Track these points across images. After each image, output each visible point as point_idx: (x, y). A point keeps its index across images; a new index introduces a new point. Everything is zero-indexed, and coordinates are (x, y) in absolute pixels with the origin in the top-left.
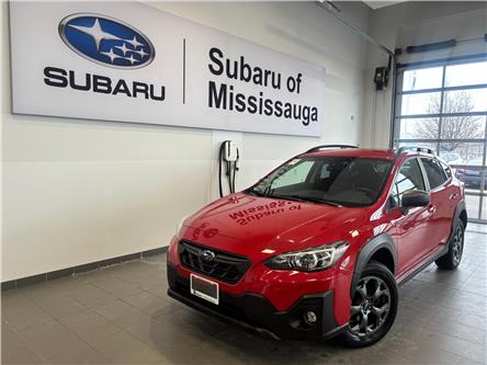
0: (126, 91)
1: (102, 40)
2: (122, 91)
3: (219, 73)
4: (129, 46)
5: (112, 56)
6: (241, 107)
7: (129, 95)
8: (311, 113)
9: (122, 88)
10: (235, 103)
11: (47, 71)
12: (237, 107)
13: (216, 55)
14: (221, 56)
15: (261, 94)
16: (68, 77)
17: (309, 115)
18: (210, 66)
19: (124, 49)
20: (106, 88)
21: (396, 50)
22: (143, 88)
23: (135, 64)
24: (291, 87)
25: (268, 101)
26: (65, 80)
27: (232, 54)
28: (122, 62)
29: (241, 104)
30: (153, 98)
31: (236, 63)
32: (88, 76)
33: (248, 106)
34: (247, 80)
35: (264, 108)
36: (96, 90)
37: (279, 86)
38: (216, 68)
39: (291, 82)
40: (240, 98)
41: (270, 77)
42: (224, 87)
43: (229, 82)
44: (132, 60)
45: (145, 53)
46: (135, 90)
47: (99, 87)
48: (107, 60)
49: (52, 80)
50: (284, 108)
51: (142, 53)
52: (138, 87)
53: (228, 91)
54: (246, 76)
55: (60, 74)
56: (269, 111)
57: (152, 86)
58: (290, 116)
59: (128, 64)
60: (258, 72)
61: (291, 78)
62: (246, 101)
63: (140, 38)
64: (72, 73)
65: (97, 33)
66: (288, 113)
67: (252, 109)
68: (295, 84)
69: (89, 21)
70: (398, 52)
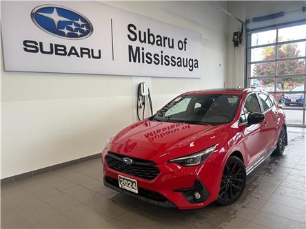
0: (76, 54)
1: (59, 22)
2: (73, 54)
3: (135, 40)
4: (76, 25)
5: (66, 31)
6: (149, 61)
7: (78, 56)
8: (194, 63)
9: (73, 52)
10: (146, 59)
11: (25, 43)
12: (147, 61)
13: (132, 28)
14: (135, 29)
15: (162, 52)
16: (38, 46)
17: (193, 65)
18: (129, 36)
19: (73, 27)
20: (63, 52)
21: (246, 21)
22: (87, 51)
23: (81, 36)
24: (181, 47)
25: (166, 56)
26: (37, 48)
27: (142, 28)
28: (72, 35)
29: (149, 59)
30: (94, 57)
31: (145, 33)
32: (51, 45)
33: (154, 60)
34: (153, 44)
35: (164, 61)
36: (57, 54)
37: (173, 47)
38: (133, 36)
39: (180, 44)
40: (149, 55)
41: (167, 41)
42: (138, 49)
43: (141, 45)
44: (79, 33)
45: (87, 29)
46: (82, 53)
47: (59, 52)
48: (62, 34)
49: (28, 48)
50: (176, 61)
51: (85, 29)
52: (84, 51)
53: (141, 51)
54: (152, 41)
55: (34, 45)
56: (167, 63)
57: (92, 50)
58: (181, 65)
59: (76, 36)
60: (159, 38)
61: (180, 41)
62: (152, 57)
63: (83, 20)
64: (41, 44)
65: (56, 17)
66: (179, 64)
67: (157, 62)
68: (183, 45)
69: (50, 10)
70: (247, 21)
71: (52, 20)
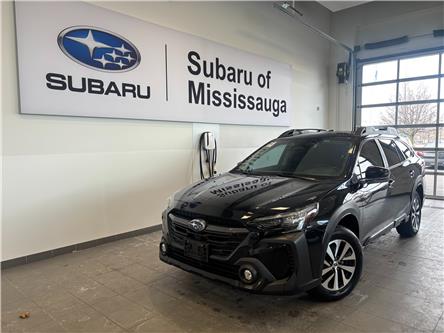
0: (117, 91)
1: (95, 49)
2: (112, 92)
3: (197, 73)
4: (118, 52)
5: (104, 61)
6: (217, 102)
7: (119, 95)
8: (281, 105)
9: (113, 88)
10: (212, 99)
11: (48, 76)
12: (214, 102)
13: (194, 57)
14: (199, 58)
15: (235, 90)
16: (66, 81)
17: (279, 108)
18: (189, 68)
19: (114, 55)
20: (99, 90)
21: (355, 48)
22: (131, 88)
23: (124, 68)
24: (262, 83)
25: (241, 96)
26: (64, 84)
27: (207, 57)
28: (112, 67)
29: (217, 99)
30: (140, 96)
31: (212, 64)
32: (84, 80)
33: (223, 101)
34: (222, 78)
35: (238, 102)
36: (90, 91)
37: (250, 83)
38: (195, 68)
39: (261, 79)
40: (217, 95)
41: (242, 75)
42: (201, 85)
43: (206, 81)
44: (121, 64)
45: (132, 58)
46: (124, 91)
47: (93, 89)
48: (99, 65)
49: (53, 84)
50: (255, 102)
51: (129, 58)
52: (127, 88)
53: (206, 88)
54: (221, 75)
55: (60, 79)
56: (242, 105)
57: (139, 86)
58: (261, 109)
59: (118, 68)
60: (231, 71)
61: (261, 75)
62: (221, 97)
63: (128, 46)
64: (70, 78)
65: (90, 43)
66: (259, 106)
67: (228, 103)
68: (265, 80)
69: (83, 32)
70: (357, 49)
71: (86, 47)
